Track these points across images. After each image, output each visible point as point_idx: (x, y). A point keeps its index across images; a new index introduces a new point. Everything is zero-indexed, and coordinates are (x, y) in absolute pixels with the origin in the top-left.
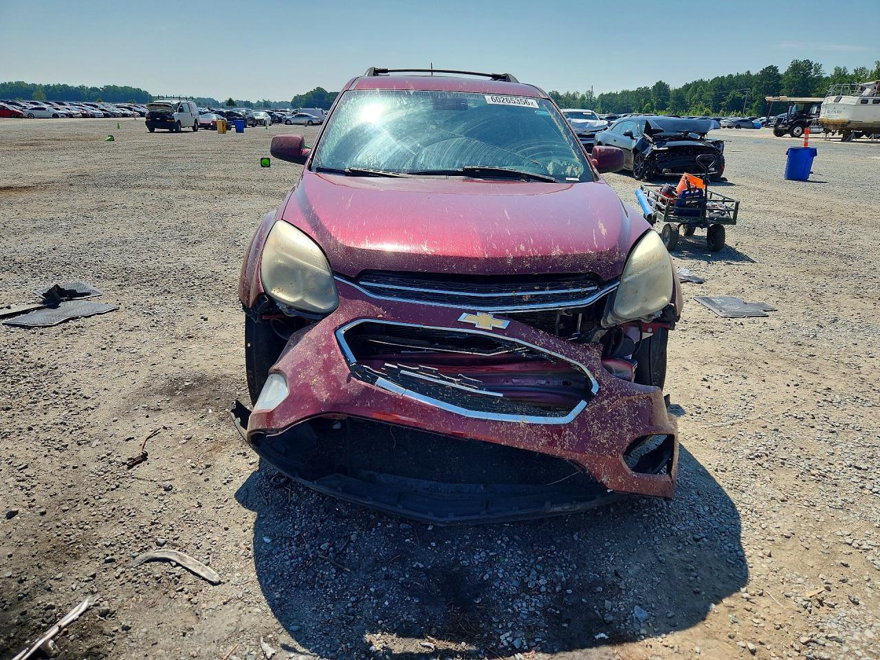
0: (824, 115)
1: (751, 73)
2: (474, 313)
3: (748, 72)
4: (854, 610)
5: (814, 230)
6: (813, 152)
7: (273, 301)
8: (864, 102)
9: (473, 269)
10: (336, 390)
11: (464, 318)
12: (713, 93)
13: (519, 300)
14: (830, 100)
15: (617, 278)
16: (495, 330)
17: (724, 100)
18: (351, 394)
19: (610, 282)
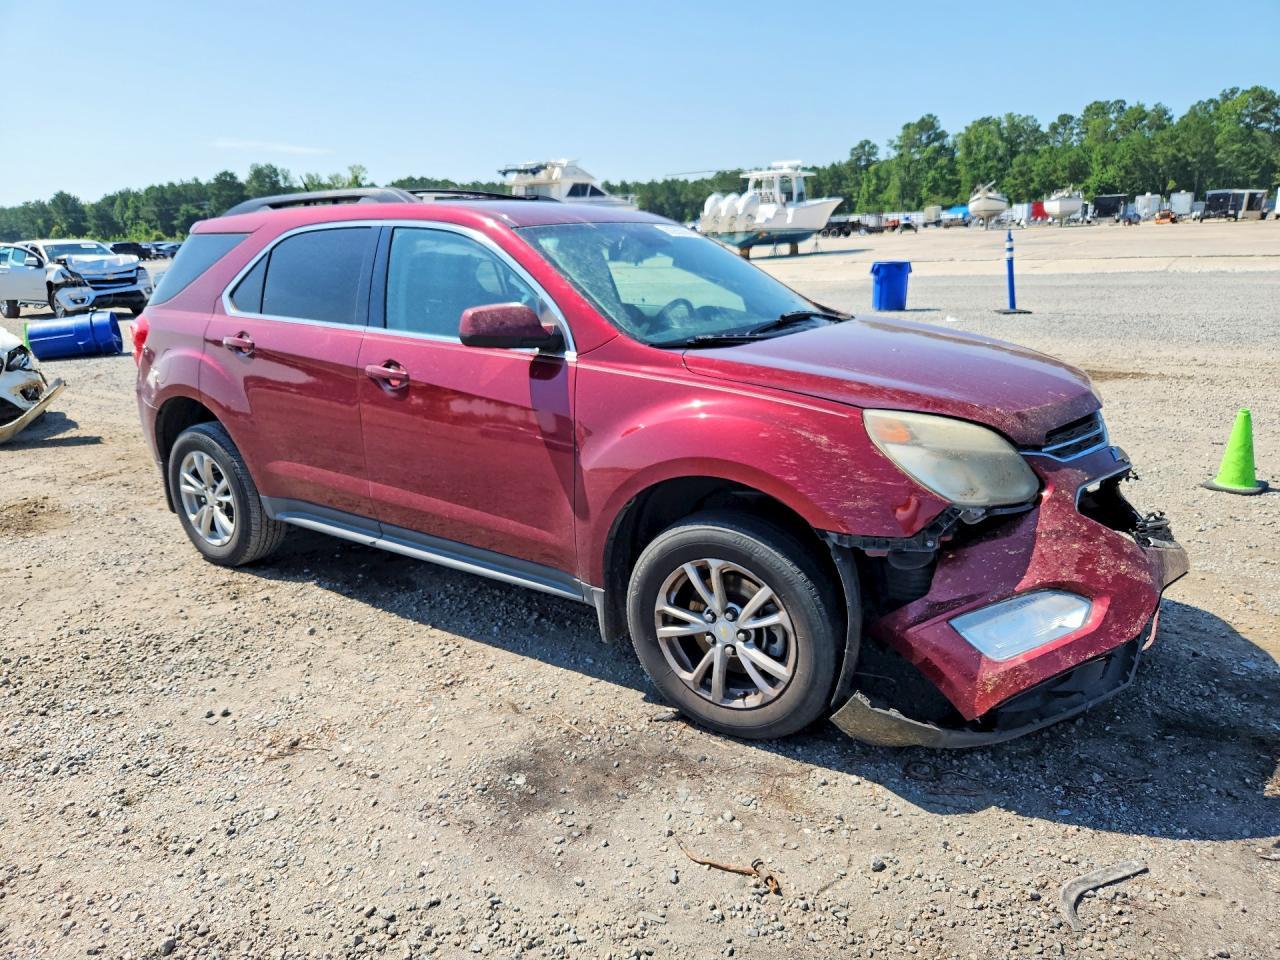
1: (200, 180)
3: (196, 180)
12: (156, 209)
17: (175, 218)
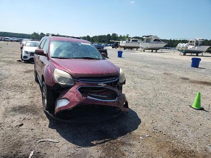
0: (120, 45)
1: (105, 35)
2: (100, 83)
4: (157, 123)
5: (127, 67)
6: (122, 52)
7: (59, 84)
8: (127, 42)
9: (99, 76)
10: (80, 99)
11: (99, 84)
12: (99, 39)
13: (106, 81)
14: (121, 42)
15: (119, 76)
16: (104, 86)
17: (101, 40)
18: (84, 100)
19: (118, 77)
